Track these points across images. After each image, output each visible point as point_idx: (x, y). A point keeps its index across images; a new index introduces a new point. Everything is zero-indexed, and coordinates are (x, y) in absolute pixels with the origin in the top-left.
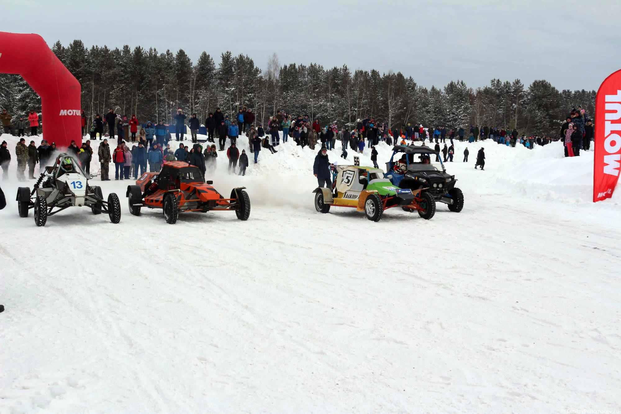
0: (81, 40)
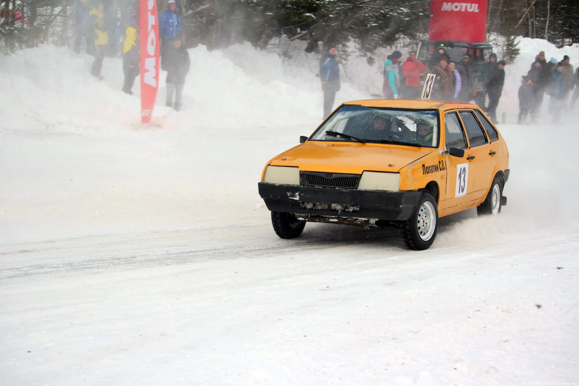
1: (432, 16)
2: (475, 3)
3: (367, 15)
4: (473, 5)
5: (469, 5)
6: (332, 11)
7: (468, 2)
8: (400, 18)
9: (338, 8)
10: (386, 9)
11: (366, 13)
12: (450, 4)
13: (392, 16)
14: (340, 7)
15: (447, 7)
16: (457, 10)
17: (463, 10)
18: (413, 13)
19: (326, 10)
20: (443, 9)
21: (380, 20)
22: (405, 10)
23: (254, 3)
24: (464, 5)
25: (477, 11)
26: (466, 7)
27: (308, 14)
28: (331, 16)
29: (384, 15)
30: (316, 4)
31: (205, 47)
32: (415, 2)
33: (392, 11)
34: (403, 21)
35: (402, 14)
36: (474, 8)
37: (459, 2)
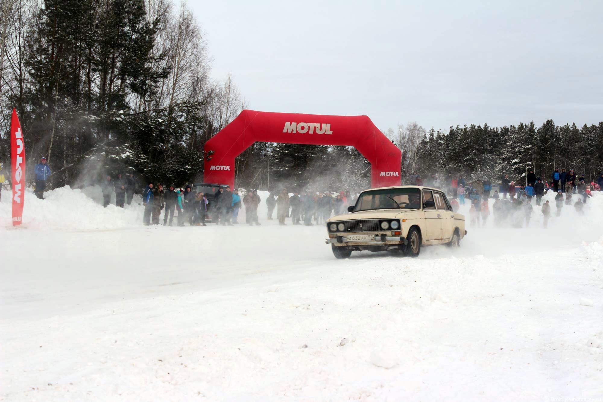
0: (553, 120)
1: (204, 171)
2: (228, 166)
4: (227, 166)
5: (225, 166)
6: (146, 167)
7: (224, 165)
8: (185, 172)
9: (149, 166)
10: (178, 167)
11: (166, 169)
12: (214, 166)
13: (181, 170)
14: (151, 165)
15: (213, 168)
16: (218, 169)
17: (222, 169)
18: (193, 169)
19: (143, 166)
20: (211, 170)
21: (175, 173)
22: (188, 168)
24: (222, 167)
25: (229, 170)
26: (223, 168)
27: (131, 167)
28: (146, 170)
29: (177, 170)
30: (136, 162)
31: (69, 186)
32: (194, 163)
33: (181, 168)
34: (187, 173)
35: (186, 169)
36: (227, 168)
37: (220, 165)
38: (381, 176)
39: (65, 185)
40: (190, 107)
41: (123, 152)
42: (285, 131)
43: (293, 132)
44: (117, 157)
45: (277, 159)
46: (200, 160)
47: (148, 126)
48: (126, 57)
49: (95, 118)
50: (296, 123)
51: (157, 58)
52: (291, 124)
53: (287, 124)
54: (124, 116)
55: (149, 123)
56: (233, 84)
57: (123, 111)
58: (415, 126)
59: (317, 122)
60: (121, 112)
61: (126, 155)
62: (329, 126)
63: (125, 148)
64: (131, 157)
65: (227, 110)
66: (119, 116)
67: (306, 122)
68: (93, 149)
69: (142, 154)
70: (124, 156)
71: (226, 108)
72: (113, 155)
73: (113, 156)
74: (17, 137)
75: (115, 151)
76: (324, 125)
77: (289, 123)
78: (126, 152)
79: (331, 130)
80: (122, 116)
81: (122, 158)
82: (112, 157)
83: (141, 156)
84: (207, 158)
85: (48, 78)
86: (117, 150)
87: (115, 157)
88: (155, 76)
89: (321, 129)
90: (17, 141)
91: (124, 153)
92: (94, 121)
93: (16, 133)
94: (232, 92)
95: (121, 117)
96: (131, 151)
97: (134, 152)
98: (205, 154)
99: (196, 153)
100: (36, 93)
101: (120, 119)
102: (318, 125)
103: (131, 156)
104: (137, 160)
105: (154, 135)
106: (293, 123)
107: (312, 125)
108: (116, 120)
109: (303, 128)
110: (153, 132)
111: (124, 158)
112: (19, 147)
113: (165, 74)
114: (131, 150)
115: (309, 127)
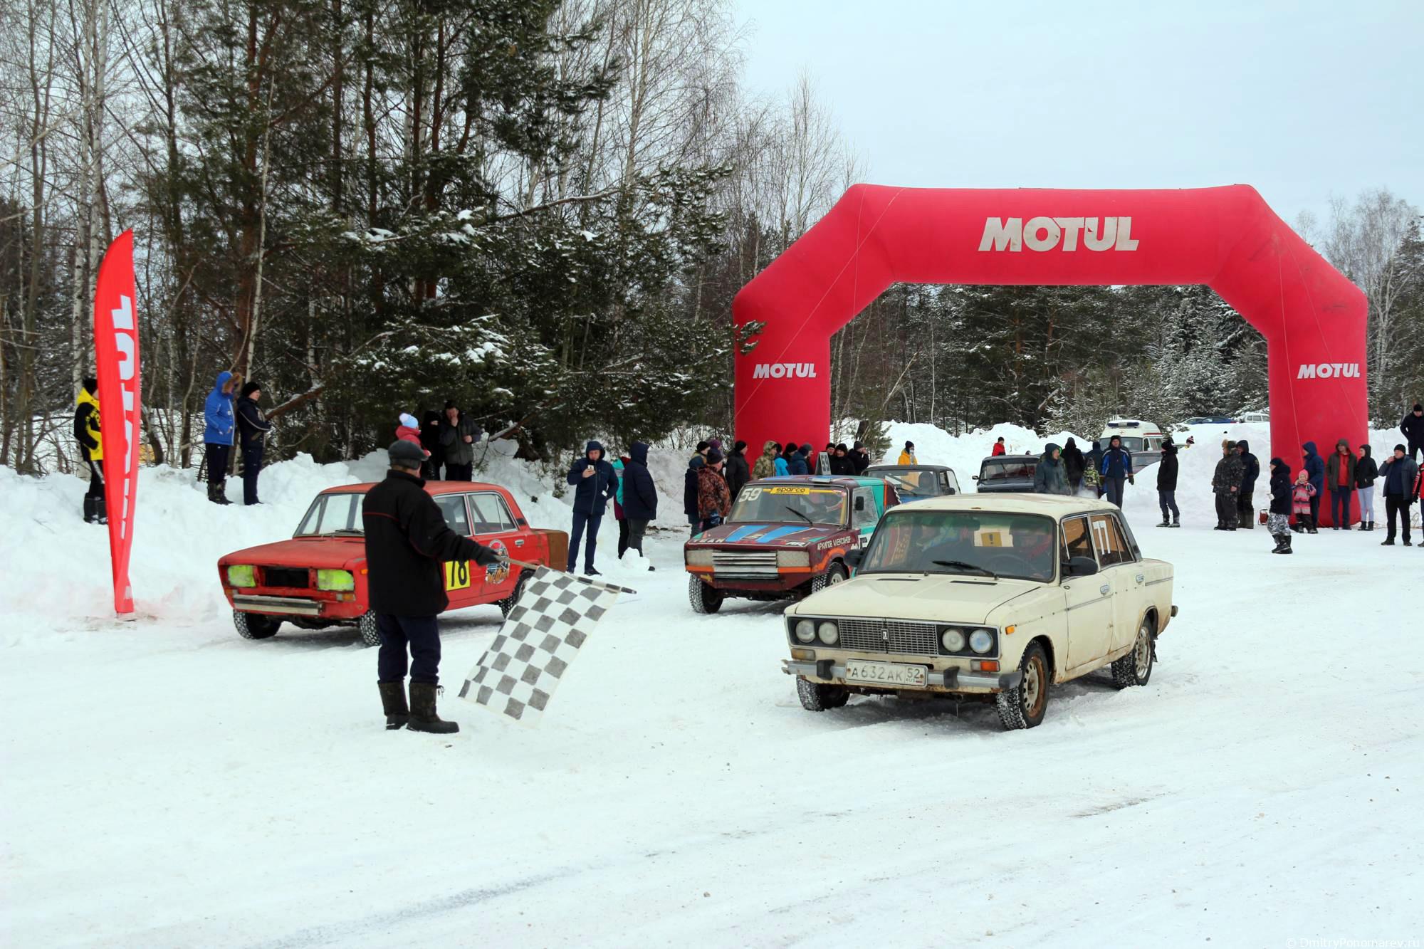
2: (809, 362)
3: (616, 389)
4: (806, 365)
5: (800, 365)
6: (549, 383)
7: (796, 362)
8: (674, 391)
9: (560, 379)
10: (650, 376)
11: (614, 385)
12: (767, 366)
13: (660, 388)
14: (565, 376)
15: (762, 371)
16: (777, 375)
17: (790, 375)
18: (698, 381)
19: (539, 383)
20: (755, 376)
21: (641, 396)
22: (683, 378)
23: (397, 372)
24: (791, 366)
25: (812, 375)
26: (795, 370)
27: (499, 389)
28: (548, 392)
29: (646, 388)
30: (516, 371)
31: (309, 457)
32: (700, 362)
33: (661, 379)
34: (680, 396)
35: (677, 384)
36: (807, 371)
37: (782, 362)
38: (1300, 377)
39: (300, 453)
40: (682, 186)
41: (475, 339)
42: (985, 246)
43: (1011, 250)
44: (457, 361)
45: (956, 318)
46: (721, 352)
47: (552, 254)
48: (475, 38)
49: (386, 236)
50: (1019, 221)
51: (575, 38)
52: (1004, 225)
53: (993, 223)
54: (473, 226)
55: (553, 245)
56: (815, 103)
57: (470, 212)
58: (1384, 200)
59: (1086, 216)
60: (465, 214)
61: (482, 352)
62: (1126, 222)
63: (482, 330)
64: (498, 358)
65: (801, 187)
66: (459, 226)
67: (1051, 217)
68: (382, 334)
69: (536, 342)
70: (475, 355)
71: (798, 177)
72: (445, 351)
73: (444, 356)
74: (117, 326)
75: (448, 338)
76: (1110, 222)
77: (998, 220)
78: (485, 340)
79: (1132, 237)
80: (469, 228)
81: (471, 361)
82: (439, 360)
83: (533, 352)
84: (741, 345)
85: (237, 118)
86: (455, 337)
87: (450, 360)
88: (571, 94)
89: (1100, 236)
90: (120, 337)
91: (478, 346)
92: (381, 249)
93: (115, 312)
94: (815, 127)
95: (464, 232)
96: (500, 337)
97: (512, 338)
98: (733, 334)
99: (706, 332)
100: (205, 168)
101: (463, 238)
102: (1092, 223)
103: (499, 353)
104: (521, 363)
105: (573, 280)
106: (1011, 220)
107: (1072, 224)
108: (451, 240)
109: (1042, 234)
110: (569, 271)
111: (480, 361)
112: (123, 356)
113: (599, 88)
114: (502, 332)
115: (1063, 231)
